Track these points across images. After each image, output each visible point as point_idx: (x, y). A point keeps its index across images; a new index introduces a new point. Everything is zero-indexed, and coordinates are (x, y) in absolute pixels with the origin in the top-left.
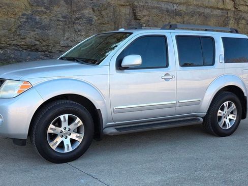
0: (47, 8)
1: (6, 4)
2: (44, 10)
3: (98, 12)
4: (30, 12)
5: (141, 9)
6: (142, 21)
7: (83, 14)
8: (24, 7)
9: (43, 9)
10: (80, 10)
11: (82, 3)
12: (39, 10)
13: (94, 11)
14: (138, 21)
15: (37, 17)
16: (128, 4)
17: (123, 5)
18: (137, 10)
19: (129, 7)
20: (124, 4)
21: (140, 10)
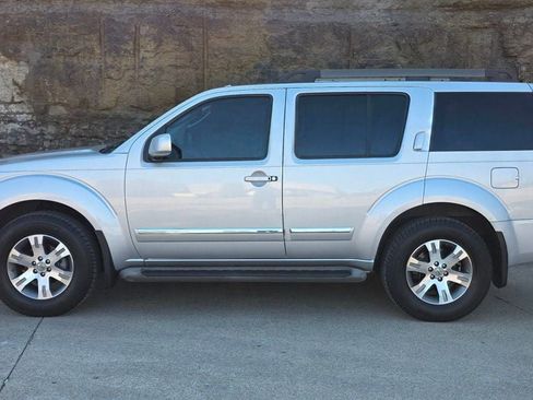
0: (298, 50)
1: (226, 49)
2: (294, 55)
3: (408, 49)
4: (268, 61)
5: (519, 31)
6: (521, 60)
7: (374, 56)
8: (257, 53)
9: (290, 53)
10: (367, 48)
11: (373, 34)
12: (284, 55)
13: (399, 47)
14: (510, 60)
15: (280, 70)
16: (487, 24)
17: (476, 28)
18: (509, 35)
19: (492, 30)
20: (476, 25)
21: (515, 35)
